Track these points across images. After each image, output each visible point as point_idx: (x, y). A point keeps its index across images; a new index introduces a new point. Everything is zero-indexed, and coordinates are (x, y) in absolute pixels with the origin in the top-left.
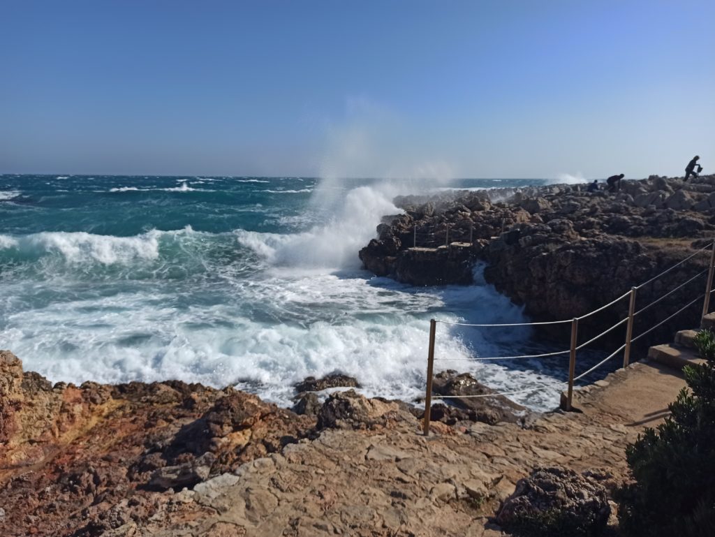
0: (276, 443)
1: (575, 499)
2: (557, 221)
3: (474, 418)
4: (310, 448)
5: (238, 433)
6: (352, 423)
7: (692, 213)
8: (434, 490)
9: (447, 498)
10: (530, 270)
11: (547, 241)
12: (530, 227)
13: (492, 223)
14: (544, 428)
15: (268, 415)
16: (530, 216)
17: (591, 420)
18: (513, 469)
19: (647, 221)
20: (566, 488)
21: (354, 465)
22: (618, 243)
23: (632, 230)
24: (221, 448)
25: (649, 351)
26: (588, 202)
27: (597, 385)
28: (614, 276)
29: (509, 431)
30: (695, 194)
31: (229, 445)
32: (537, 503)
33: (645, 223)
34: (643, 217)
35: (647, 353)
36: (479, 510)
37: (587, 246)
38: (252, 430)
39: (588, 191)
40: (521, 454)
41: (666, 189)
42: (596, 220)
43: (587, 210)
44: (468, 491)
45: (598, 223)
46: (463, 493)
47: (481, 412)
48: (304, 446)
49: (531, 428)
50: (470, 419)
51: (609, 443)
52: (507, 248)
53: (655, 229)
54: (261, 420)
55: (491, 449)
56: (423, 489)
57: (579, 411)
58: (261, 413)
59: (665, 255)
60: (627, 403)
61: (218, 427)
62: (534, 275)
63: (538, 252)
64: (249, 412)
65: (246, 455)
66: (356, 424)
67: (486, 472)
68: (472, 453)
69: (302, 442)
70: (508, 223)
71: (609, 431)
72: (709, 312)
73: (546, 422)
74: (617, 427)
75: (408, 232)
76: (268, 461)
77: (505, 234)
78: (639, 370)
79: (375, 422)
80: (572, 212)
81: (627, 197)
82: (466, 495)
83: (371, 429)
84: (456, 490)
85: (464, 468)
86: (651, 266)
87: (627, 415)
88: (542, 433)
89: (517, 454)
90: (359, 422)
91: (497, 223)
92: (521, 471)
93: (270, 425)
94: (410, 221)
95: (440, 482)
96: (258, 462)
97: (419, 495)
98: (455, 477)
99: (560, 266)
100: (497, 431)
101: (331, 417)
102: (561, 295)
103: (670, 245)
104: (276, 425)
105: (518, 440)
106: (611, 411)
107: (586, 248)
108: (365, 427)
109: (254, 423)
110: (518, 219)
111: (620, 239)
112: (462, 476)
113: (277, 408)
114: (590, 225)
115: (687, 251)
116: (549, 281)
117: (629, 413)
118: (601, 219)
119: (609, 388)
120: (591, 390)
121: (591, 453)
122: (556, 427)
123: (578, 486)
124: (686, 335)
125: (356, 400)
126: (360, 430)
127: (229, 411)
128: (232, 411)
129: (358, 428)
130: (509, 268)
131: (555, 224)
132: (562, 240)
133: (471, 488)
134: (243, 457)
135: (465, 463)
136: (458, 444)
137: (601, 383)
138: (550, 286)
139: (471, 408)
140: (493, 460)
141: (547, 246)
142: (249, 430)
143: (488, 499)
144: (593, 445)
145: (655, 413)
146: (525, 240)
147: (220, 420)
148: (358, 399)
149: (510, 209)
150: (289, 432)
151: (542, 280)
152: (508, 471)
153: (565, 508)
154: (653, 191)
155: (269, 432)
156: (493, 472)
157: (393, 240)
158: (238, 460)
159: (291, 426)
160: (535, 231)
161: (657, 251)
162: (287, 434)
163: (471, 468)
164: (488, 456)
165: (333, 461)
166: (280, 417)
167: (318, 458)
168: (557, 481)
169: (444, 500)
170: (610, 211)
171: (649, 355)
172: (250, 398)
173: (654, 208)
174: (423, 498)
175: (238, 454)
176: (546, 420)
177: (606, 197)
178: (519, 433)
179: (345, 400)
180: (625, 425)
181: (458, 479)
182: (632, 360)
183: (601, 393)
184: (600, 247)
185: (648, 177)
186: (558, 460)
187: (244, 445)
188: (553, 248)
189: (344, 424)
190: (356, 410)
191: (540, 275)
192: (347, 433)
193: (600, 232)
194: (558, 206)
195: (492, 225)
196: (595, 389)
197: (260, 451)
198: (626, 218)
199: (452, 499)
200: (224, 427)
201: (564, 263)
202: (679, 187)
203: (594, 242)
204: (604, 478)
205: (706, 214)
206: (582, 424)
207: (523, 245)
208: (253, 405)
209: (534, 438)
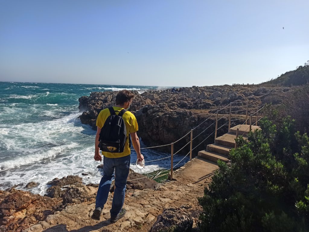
0: (41, 214)
1: (180, 220)
2: (161, 104)
3: (133, 188)
4: (61, 216)
5: (19, 212)
6: (80, 199)
7: (207, 100)
8: (121, 225)
9: (127, 228)
10: (152, 123)
11: (158, 111)
12: (151, 106)
13: (136, 104)
14: (163, 189)
15: (35, 200)
16: (151, 101)
17: (180, 183)
18: (153, 208)
19: (193, 103)
20: (177, 216)
21: (83, 220)
22: (184, 112)
23: (188, 107)
24: (9, 222)
25: (198, 153)
26: (172, 96)
27: (181, 169)
28: (183, 125)
29: (150, 192)
30: (208, 93)
31: (14, 219)
32: (166, 224)
33: (192, 104)
34: (192, 102)
35: (197, 154)
36: (140, 230)
37: (173, 113)
38: (27, 209)
39: (172, 91)
40: (155, 202)
41: (199, 91)
42: (176, 103)
43: (172, 99)
44: (135, 222)
45: (176, 104)
46: (133, 224)
47: (137, 185)
48: (58, 215)
49: (158, 190)
50: (132, 188)
51: (187, 192)
52: (143, 114)
53: (196, 106)
54: (32, 204)
55: (143, 202)
56: (116, 226)
57: (175, 180)
58: (32, 200)
59: (200, 116)
60: (192, 175)
61: (7, 211)
62: (154, 125)
63: (155, 116)
64: (25, 201)
65: (25, 223)
66: (82, 199)
67: (142, 212)
68: (135, 204)
69: (56, 213)
70: (143, 104)
71: (187, 187)
72: (217, 137)
73: (163, 186)
74: (189, 185)
75: (100, 108)
76: (39, 226)
77: (142, 109)
78: (195, 161)
79: (91, 197)
80: (167, 100)
81: (186, 94)
82: (135, 224)
83: (90, 201)
84: (131, 223)
85: (133, 212)
86: (196, 120)
87: (193, 179)
88: (163, 191)
89: (154, 202)
90: (84, 198)
91: (138, 105)
92: (156, 209)
93: (37, 206)
94: (101, 104)
95: (124, 221)
96: (33, 227)
97: (115, 229)
98: (130, 218)
99: (164, 121)
100: (145, 193)
101: (70, 198)
102: (165, 133)
103: (201, 112)
104: (40, 205)
105: (153, 196)
106: (187, 179)
107: (173, 114)
108: (87, 200)
109: (28, 205)
110: (146, 102)
111: (184, 110)
112: (132, 216)
113: (40, 196)
114: (173, 105)
115: (207, 114)
116: (160, 127)
117: (193, 178)
118: (177, 102)
119: (186, 169)
120: (179, 171)
121: (182, 197)
122: (168, 188)
123: (181, 214)
124: (210, 146)
125: (82, 188)
126: (84, 202)
127: (13, 202)
128: (15, 201)
129: (83, 201)
130: (144, 123)
131: (161, 105)
132: (164, 111)
133: (137, 221)
134: (23, 225)
135: (133, 210)
136: (129, 202)
137: (182, 168)
138: (160, 129)
139: (132, 184)
140: (144, 206)
141: (158, 114)
142: (25, 210)
143: (144, 224)
144: (182, 193)
145: (202, 177)
146: (150, 111)
147: (8, 207)
148: (83, 187)
149: (143, 99)
150: (48, 208)
151: (157, 127)
152: (151, 210)
153: (177, 224)
154: (194, 92)
155: (36, 209)
156: (145, 212)
157: (94, 112)
158: (20, 226)
159: (48, 204)
160: (153, 108)
161: (198, 115)
162: (47, 209)
163: (136, 212)
164: (142, 205)
165: (73, 220)
166: (42, 201)
167: (65, 220)
168: (173, 213)
169: (126, 229)
170: (180, 99)
171: (198, 155)
172: (25, 194)
173: (195, 98)
174: (117, 230)
175: (19, 224)
176: (164, 185)
177: (178, 94)
178: (154, 193)
179: (76, 189)
180: (192, 184)
181: (131, 218)
182: (193, 158)
183: (183, 172)
184: (178, 113)
185: (192, 87)
186: (170, 202)
187: (23, 218)
188: (161, 114)
189: (76, 200)
190: (82, 193)
191: (156, 125)
192: (79, 205)
193: (177, 107)
194: (161, 97)
195: (137, 105)
196: (181, 170)
197: (32, 220)
198: (186, 102)
199: (130, 227)
200: (11, 210)
201: (165, 120)
202: (203, 91)
203: (175, 111)
204: (189, 208)
205: (212, 101)
206: (177, 185)
207: (149, 113)
208: (27, 197)
209: (160, 194)
